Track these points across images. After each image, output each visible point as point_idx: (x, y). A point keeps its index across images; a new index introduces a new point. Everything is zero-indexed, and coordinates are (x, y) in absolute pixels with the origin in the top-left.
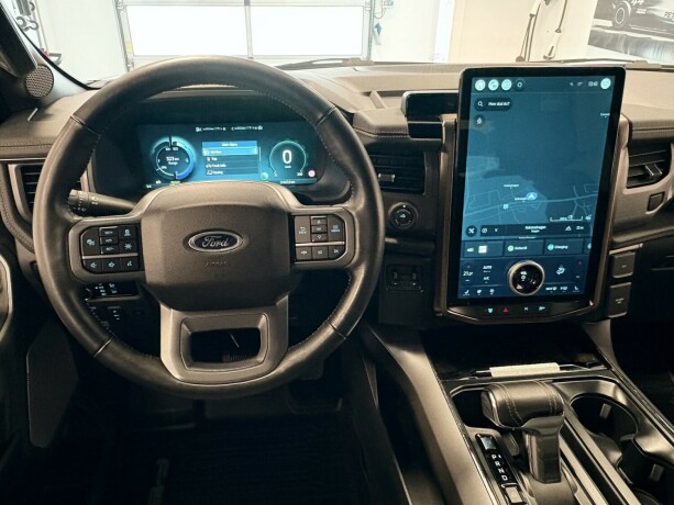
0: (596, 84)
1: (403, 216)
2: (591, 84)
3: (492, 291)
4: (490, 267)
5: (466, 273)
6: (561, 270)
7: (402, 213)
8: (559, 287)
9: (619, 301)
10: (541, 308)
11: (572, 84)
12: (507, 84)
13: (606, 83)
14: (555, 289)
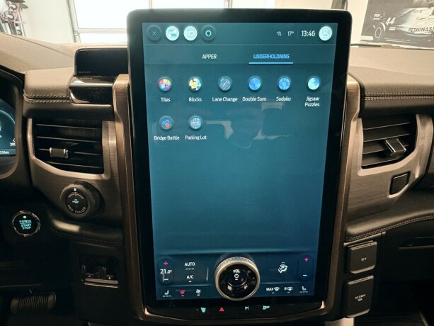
0: (312, 34)
1: (76, 202)
2: (305, 33)
3: (198, 291)
4: (193, 264)
5: (163, 271)
6: (283, 268)
7: (74, 198)
8: (282, 287)
9: (360, 298)
10: (265, 307)
11: (279, 33)
12: (191, 33)
13: (326, 33)
14: (277, 289)
